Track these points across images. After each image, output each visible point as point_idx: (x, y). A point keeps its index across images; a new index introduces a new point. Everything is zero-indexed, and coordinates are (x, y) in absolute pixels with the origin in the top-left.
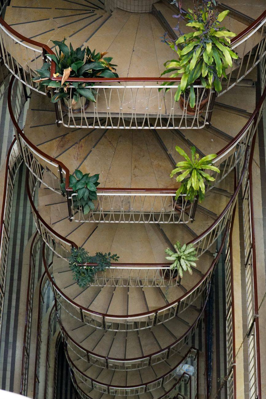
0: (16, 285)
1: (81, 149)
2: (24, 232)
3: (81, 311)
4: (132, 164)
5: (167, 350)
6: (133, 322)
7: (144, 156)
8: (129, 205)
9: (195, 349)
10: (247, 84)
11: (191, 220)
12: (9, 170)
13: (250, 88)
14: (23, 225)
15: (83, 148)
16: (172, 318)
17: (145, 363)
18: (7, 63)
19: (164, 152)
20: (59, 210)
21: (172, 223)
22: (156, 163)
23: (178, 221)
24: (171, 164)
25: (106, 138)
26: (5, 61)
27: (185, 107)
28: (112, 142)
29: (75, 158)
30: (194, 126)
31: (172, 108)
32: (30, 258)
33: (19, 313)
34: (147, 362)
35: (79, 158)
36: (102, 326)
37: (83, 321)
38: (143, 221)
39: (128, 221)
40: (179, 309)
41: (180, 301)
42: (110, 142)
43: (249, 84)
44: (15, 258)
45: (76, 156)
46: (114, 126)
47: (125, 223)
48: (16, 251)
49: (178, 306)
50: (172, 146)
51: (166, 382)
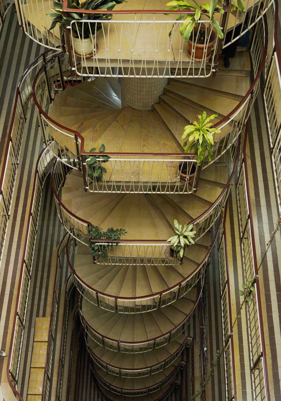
0: (45, 282)
1: (96, 132)
2: (53, 240)
3: (97, 297)
4: (141, 143)
5: (169, 334)
6: (141, 306)
7: (151, 137)
8: (138, 176)
9: (191, 337)
10: (242, 74)
11: (195, 190)
12: (38, 174)
13: (244, 78)
14: (53, 235)
15: (98, 132)
16: (174, 301)
17: (150, 346)
18: (27, 31)
19: (169, 134)
20: (79, 204)
21: (177, 193)
22: (162, 142)
23: (182, 192)
24: (176, 143)
25: (118, 122)
26: (25, 30)
27: (194, 49)
28: (123, 126)
29: (90, 140)
30: (201, 75)
31: (181, 51)
32: (57, 258)
33: (47, 304)
34: (152, 346)
35: (94, 140)
36: (115, 310)
37: (99, 306)
38: (151, 192)
39: (137, 191)
40: (180, 293)
41: (181, 284)
42: (122, 125)
43: (243, 74)
44: (45, 260)
45: (92, 137)
46: (124, 75)
47: (135, 193)
48: (47, 255)
49: (179, 289)
50: (176, 128)
51: (167, 366)
